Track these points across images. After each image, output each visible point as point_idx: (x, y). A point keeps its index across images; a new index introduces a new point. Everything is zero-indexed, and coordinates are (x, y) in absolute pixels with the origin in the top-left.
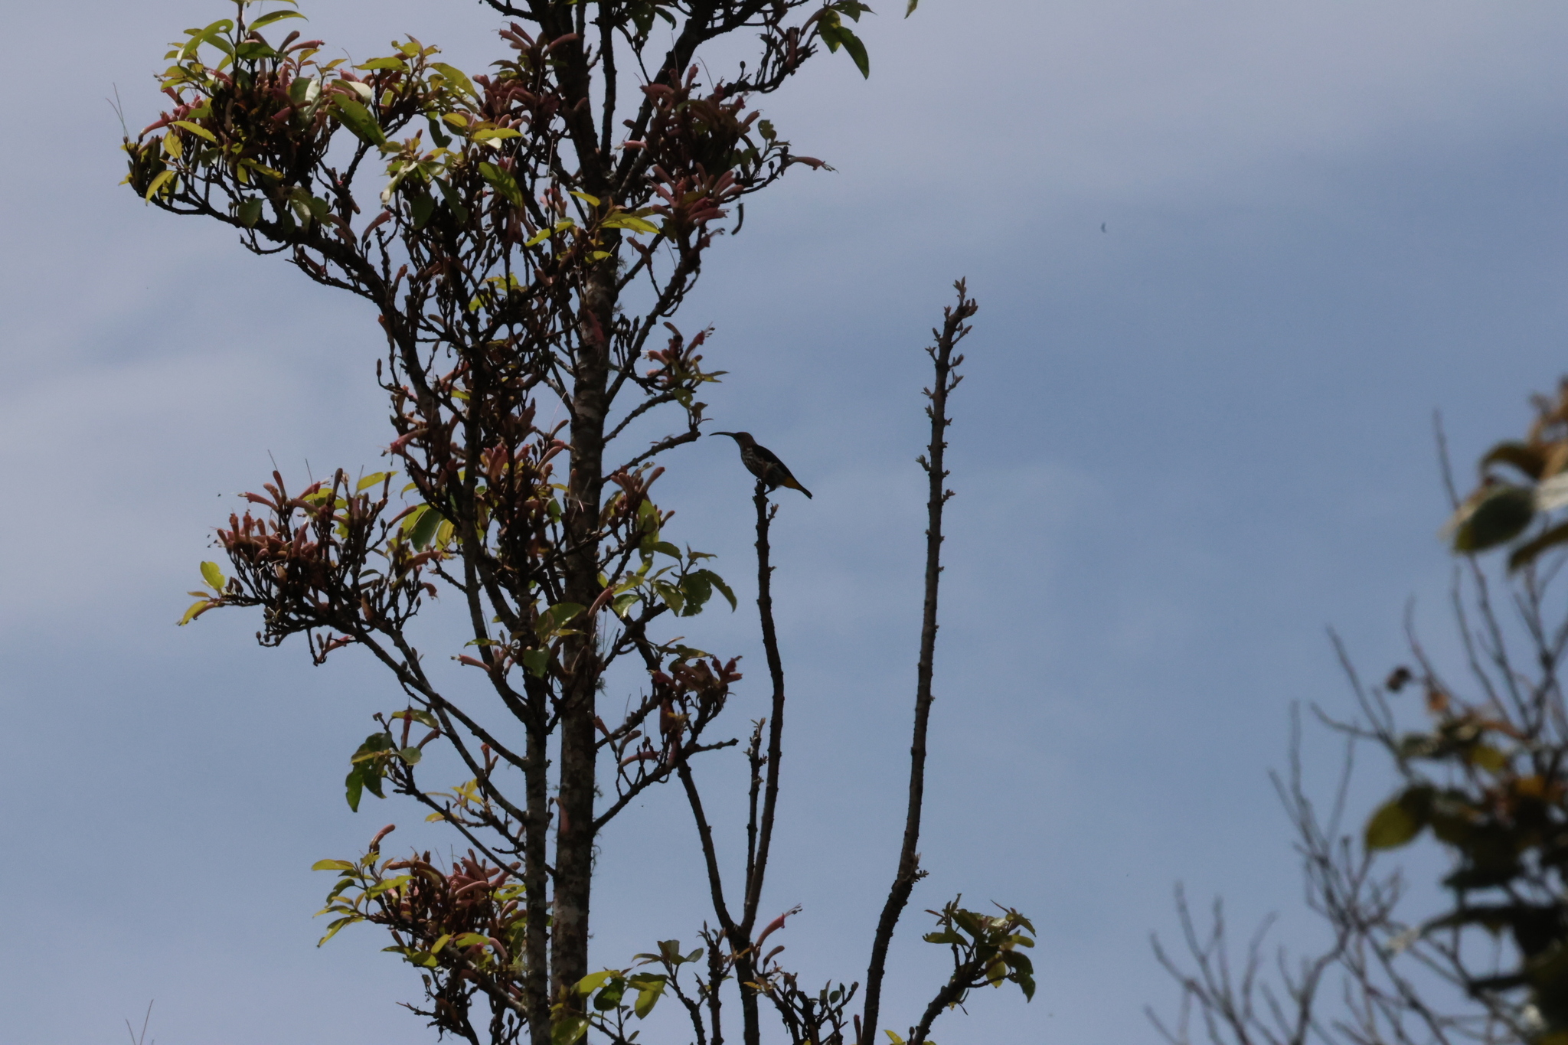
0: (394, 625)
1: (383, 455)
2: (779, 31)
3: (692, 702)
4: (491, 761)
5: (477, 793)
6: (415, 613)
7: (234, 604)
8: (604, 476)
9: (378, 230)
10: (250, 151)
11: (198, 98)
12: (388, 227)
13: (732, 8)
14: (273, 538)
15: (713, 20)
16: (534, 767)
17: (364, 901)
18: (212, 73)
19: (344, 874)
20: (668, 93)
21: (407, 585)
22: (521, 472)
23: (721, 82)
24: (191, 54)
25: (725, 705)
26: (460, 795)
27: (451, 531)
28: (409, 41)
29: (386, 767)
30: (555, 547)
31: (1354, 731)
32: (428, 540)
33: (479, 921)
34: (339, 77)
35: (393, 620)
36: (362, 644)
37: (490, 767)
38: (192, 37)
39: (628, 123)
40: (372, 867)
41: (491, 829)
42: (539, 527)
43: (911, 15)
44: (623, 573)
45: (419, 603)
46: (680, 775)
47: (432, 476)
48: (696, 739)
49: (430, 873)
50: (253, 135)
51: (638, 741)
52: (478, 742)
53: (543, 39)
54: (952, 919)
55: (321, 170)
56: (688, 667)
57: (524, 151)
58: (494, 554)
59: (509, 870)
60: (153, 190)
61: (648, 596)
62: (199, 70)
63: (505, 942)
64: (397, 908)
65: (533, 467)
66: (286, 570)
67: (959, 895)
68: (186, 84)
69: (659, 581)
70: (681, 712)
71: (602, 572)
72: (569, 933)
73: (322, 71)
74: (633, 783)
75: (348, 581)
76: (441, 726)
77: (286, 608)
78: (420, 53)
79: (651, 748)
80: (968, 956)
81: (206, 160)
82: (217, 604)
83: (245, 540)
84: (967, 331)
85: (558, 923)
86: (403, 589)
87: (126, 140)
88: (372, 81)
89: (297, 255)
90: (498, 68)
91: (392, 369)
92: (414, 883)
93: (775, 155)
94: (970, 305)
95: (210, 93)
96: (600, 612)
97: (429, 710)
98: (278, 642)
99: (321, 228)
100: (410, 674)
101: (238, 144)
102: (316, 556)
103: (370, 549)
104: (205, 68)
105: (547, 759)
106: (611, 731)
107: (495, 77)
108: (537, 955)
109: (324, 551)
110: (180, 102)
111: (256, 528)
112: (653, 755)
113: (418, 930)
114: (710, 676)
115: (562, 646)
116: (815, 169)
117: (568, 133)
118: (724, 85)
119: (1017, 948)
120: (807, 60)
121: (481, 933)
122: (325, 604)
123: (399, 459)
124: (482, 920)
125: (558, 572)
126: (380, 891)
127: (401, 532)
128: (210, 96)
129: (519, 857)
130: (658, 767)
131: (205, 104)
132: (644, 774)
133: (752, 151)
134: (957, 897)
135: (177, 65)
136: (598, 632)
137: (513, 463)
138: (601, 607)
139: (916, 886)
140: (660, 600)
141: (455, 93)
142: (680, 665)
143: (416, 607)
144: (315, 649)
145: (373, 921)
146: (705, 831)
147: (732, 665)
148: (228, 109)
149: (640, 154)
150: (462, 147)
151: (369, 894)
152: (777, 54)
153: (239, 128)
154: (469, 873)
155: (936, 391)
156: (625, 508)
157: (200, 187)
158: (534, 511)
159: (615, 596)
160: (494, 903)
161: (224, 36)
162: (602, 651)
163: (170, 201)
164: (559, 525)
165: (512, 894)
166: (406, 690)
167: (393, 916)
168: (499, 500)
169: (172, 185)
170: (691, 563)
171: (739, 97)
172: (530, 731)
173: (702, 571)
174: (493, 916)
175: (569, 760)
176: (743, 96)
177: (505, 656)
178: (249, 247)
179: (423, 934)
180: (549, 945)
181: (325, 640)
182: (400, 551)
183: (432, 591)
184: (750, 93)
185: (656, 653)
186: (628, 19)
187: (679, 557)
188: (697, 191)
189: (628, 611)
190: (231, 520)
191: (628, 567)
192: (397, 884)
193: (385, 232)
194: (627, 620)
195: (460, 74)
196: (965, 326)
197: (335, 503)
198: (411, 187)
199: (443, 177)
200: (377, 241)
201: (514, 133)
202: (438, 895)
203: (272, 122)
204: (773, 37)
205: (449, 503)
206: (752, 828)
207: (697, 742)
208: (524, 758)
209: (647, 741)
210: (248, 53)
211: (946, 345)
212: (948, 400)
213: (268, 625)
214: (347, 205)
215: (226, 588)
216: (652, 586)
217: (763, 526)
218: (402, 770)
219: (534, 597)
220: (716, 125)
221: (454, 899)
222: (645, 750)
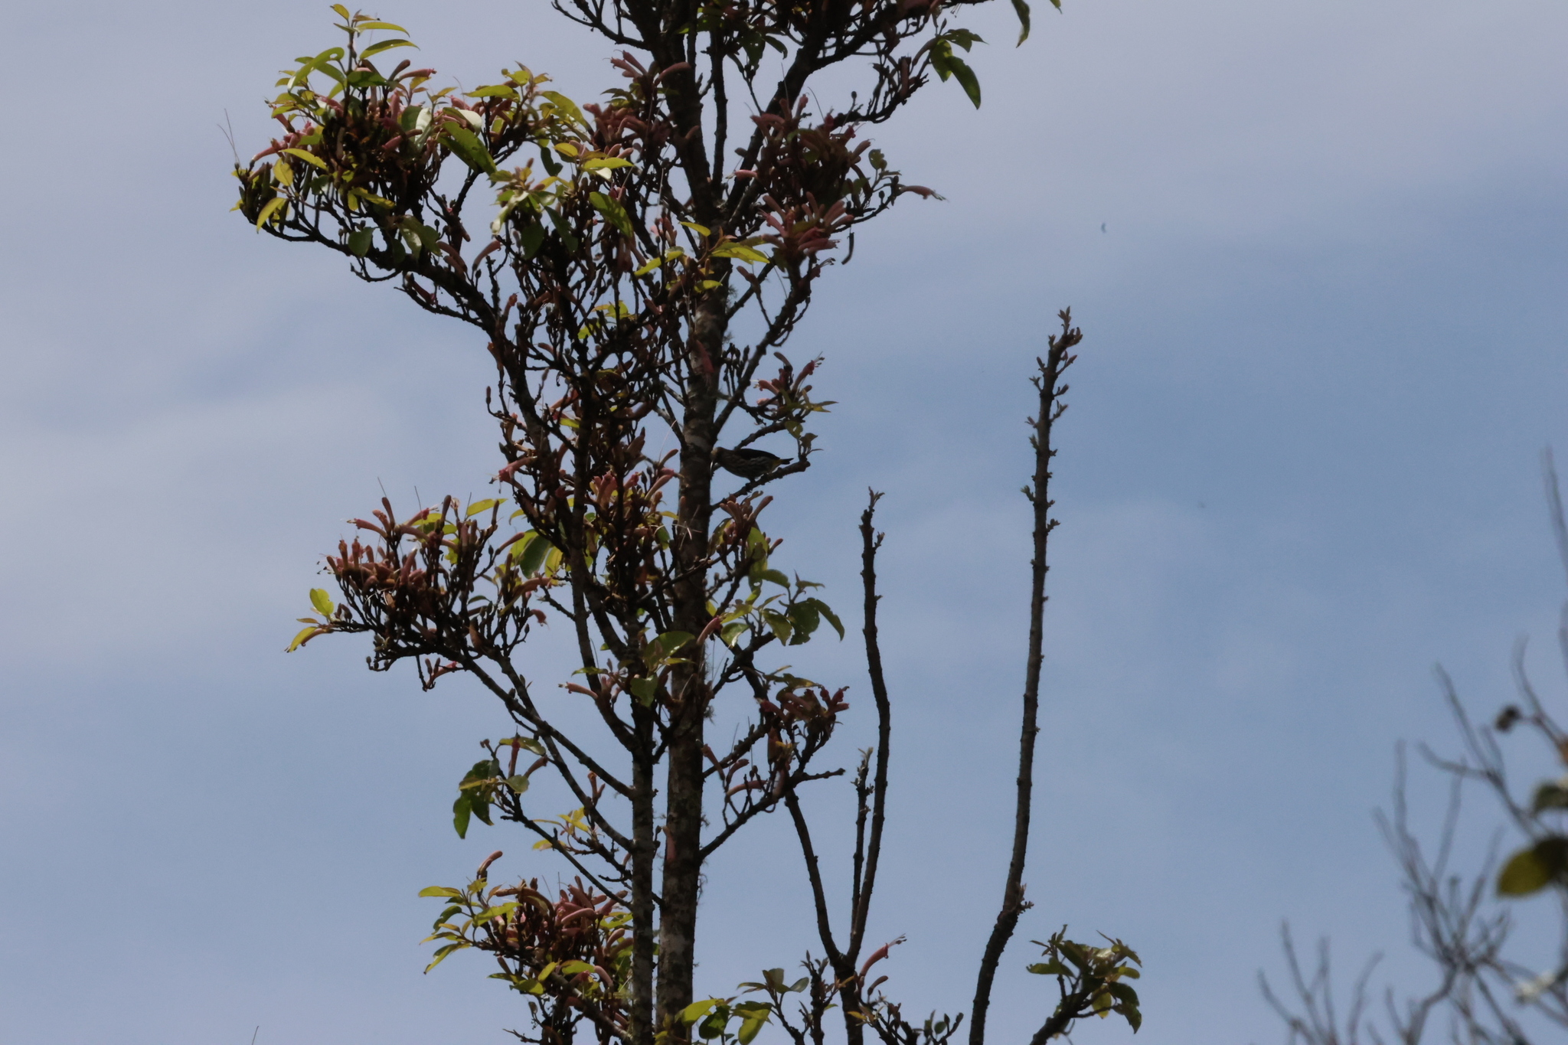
0: (502, 652)
1: (491, 482)
2: (892, 60)
3: (800, 731)
4: (598, 789)
5: (584, 822)
6: (523, 640)
7: (342, 630)
8: (712, 503)
9: (488, 258)
10: (361, 180)
11: (309, 124)
12: (498, 255)
13: (844, 37)
14: (381, 565)
15: (825, 49)
16: (641, 796)
17: (471, 928)
18: (323, 101)
19: (451, 901)
20: (778, 122)
21: (515, 612)
22: (630, 500)
23: (832, 110)
24: (301, 81)
25: (832, 734)
26: (567, 823)
27: (560, 558)
28: (519, 69)
29: (493, 794)
30: (664, 575)
31: (1460, 770)
32: (537, 567)
33: (585, 949)
34: (449, 105)
35: (501, 647)
36: (469, 672)
37: (597, 796)
38: (302, 65)
39: (740, 152)
40: (479, 895)
41: (598, 857)
42: (648, 554)
43: (1023, 44)
44: (733, 602)
45: (527, 630)
46: (787, 804)
47: (540, 503)
48: (804, 768)
49: (537, 899)
50: (365, 163)
51: (747, 769)
52: (586, 770)
53: (655, 68)
54: (1058, 950)
55: (431, 197)
56: (795, 696)
57: (635, 179)
58: (602, 581)
59: (616, 899)
60: (264, 217)
61: (756, 624)
62: (310, 97)
63: (611, 971)
64: (503, 934)
65: (643, 495)
66: (394, 598)
67: (1065, 926)
68: (296, 112)
69: (768, 610)
70: (789, 741)
71: (710, 601)
72: (674, 962)
73: (434, 99)
74: (740, 812)
75: (457, 608)
76: (548, 753)
77: (395, 635)
78: (530, 81)
79: (758, 777)
80: (1074, 987)
82: (325, 630)
83: (353, 566)
84: (1071, 360)
85: (664, 951)
86: (511, 615)
87: (237, 167)
88: (481, 108)
89: (406, 282)
90: (610, 96)
91: (501, 396)
92: (521, 909)
93: (885, 185)
94: (1075, 333)
95: (321, 121)
96: (708, 641)
97: (536, 738)
98: (387, 666)
99: (430, 254)
100: (518, 701)
101: (348, 171)
102: (425, 584)
103: (479, 576)
104: (316, 95)
105: (653, 789)
106: (719, 759)
107: (607, 105)
108: (643, 983)
109: (433, 578)
110: (291, 129)
111: (365, 555)
112: (759, 784)
113: (525, 957)
114: (818, 706)
115: (670, 674)
116: (925, 198)
117: (679, 161)
118: (834, 115)
119: (1123, 980)
120: (919, 89)
121: (587, 961)
122: (433, 630)
123: (507, 487)
124: (588, 949)
125: (667, 600)
126: (487, 918)
127: (510, 559)
128: (322, 125)
129: (626, 885)
130: (765, 796)
131: (316, 131)
132: (751, 803)
133: (863, 181)
134: (1062, 928)
135: (287, 92)
136: (706, 661)
137: (622, 491)
138: (709, 636)
139: (1022, 918)
140: (768, 629)
141: (566, 121)
142: (787, 694)
143: (524, 634)
144: (423, 674)
145: (479, 947)
146: (812, 861)
147: (839, 695)
149: (751, 182)
150: (573, 176)
151: (476, 922)
152: (889, 83)
153: (350, 155)
154: (576, 900)
155: (1040, 421)
156: (734, 535)
157: (310, 214)
158: (643, 538)
159: (724, 624)
160: (600, 930)
161: (335, 64)
162: (711, 679)
163: (281, 228)
164: (668, 552)
165: (618, 923)
166: (514, 717)
167: (498, 943)
168: (607, 527)
169: (283, 212)
170: (799, 592)
171: (849, 126)
172: (636, 760)
173: (811, 600)
174: (599, 944)
175: (676, 790)
176: (853, 126)
177: (613, 684)
178: (359, 274)
179: (530, 960)
180: (655, 973)
181: (433, 666)
182: (509, 578)
183: (541, 617)
184: (861, 123)
185: (763, 682)
186: (739, 47)
187: (787, 586)
188: (807, 220)
189: (737, 640)
190: (340, 547)
191: (737, 596)
192: (503, 912)
193: (495, 260)
194: (736, 650)
195: (571, 102)
196: (1070, 356)
197: (444, 529)
198: (522, 217)
199: (554, 206)
200: (487, 269)
201: (624, 162)
202: (545, 922)
203: (383, 151)
204: (885, 66)
205: (558, 531)
206: (858, 858)
207: (805, 771)
208: (631, 786)
209: (754, 771)
210: (360, 81)
211: (1051, 375)
212: (1052, 428)
213: (377, 652)
214: (457, 233)
215: (335, 614)
216: (760, 614)
217: (869, 555)
218: (509, 797)
219: (643, 625)
220: (826, 156)
221: (561, 926)
222: (752, 779)
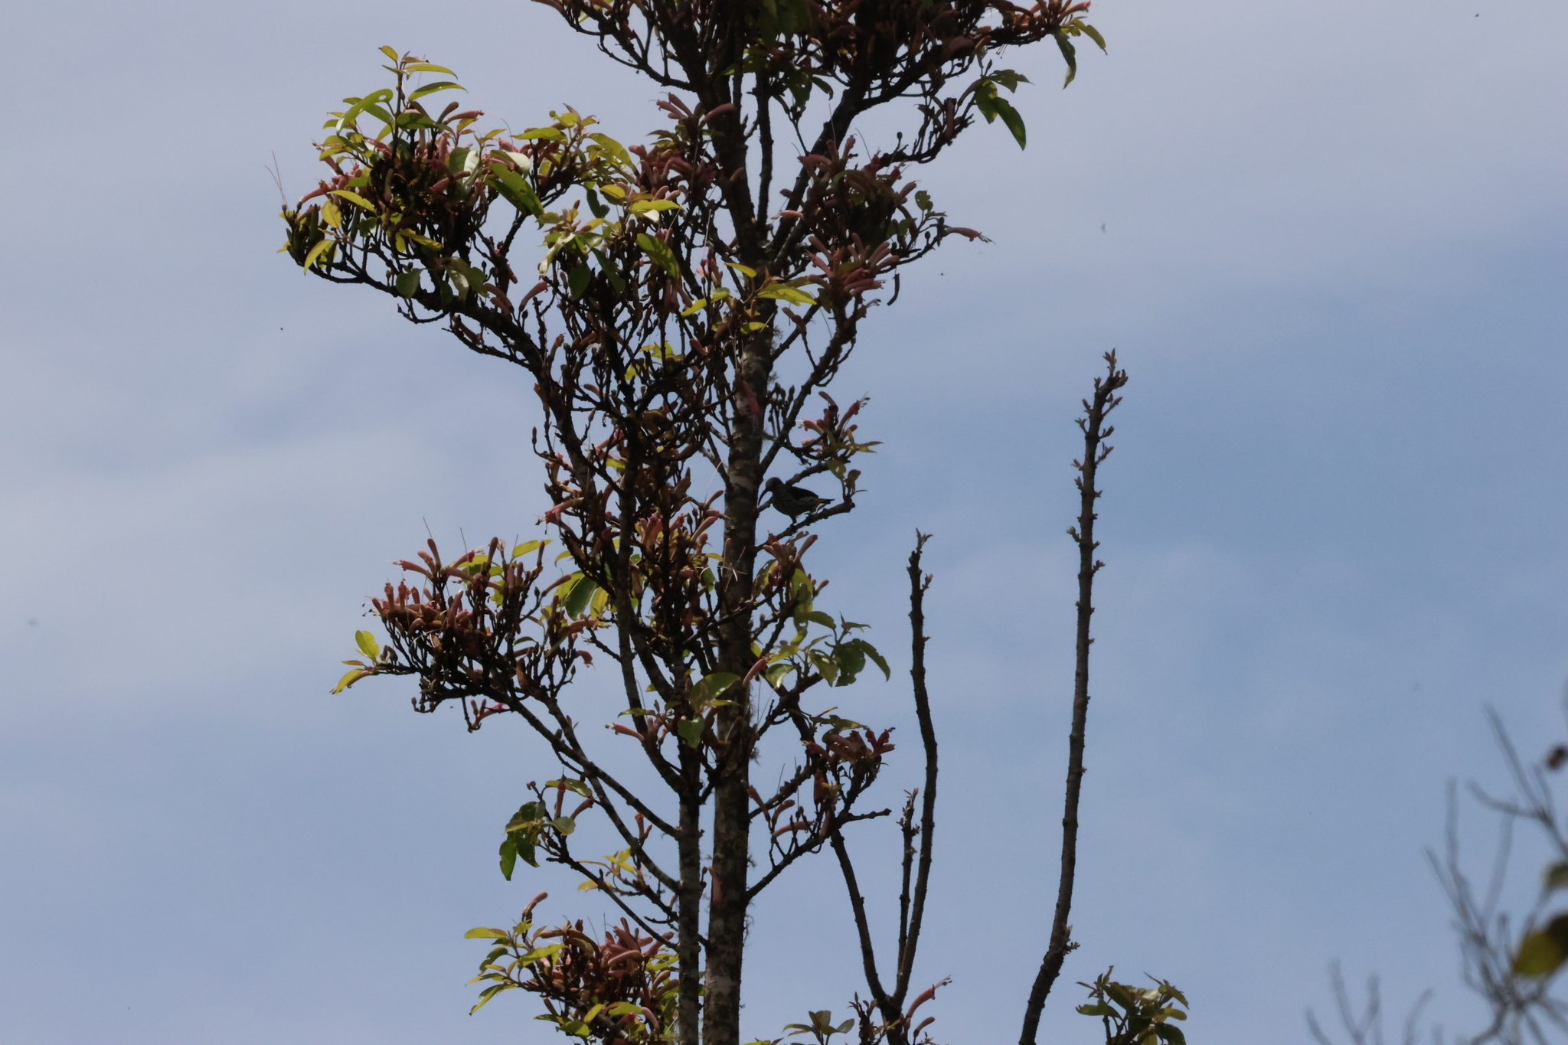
0: (549, 693)
1: (538, 523)
2: (937, 101)
3: (845, 773)
4: (645, 830)
5: (630, 862)
6: (570, 681)
7: (388, 673)
8: (757, 545)
9: (535, 299)
10: (408, 222)
11: (357, 166)
12: (545, 297)
13: (889, 79)
14: (427, 607)
15: (871, 90)
16: (687, 837)
17: (516, 969)
18: (371, 143)
19: (498, 942)
20: (824, 162)
21: (562, 653)
22: (675, 541)
23: (878, 153)
24: (350, 124)
25: (878, 775)
26: (613, 864)
27: (606, 600)
28: (567, 111)
29: (540, 837)
30: (709, 615)
31: (1511, 810)
32: (582, 608)
33: (632, 991)
34: (497, 148)
35: (548, 687)
36: (516, 713)
37: (644, 836)
38: (350, 106)
39: (785, 193)
40: (524, 936)
41: (644, 898)
42: (693, 595)
43: (1069, 85)
44: (777, 643)
45: (573, 671)
46: (832, 845)
47: (587, 544)
48: (849, 808)
49: (583, 941)
50: (412, 205)
51: (792, 811)
52: (634, 812)
53: (700, 109)
54: (1104, 992)
55: (478, 239)
56: (841, 737)
57: (681, 221)
58: (647, 622)
59: (662, 940)
60: (311, 259)
61: (802, 665)
62: (359, 140)
63: (657, 1011)
64: (549, 976)
65: (688, 537)
66: (441, 640)
67: (1111, 967)
68: (345, 154)
69: (813, 651)
70: (835, 783)
71: (755, 642)
72: (721, 1003)
73: (481, 141)
74: (786, 853)
75: (503, 649)
76: (595, 795)
77: (440, 677)
78: (578, 123)
79: (805, 818)
80: (1120, 1028)
81: (365, 229)
82: (371, 673)
83: (400, 609)
84: (1117, 402)
85: (710, 992)
86: (557, 657)
87: (285, 208)
88: (530, 151)
89: (453, 323)
90: (655, 138)
91: (547, 437)
92: (566, 952)
93: (931, 226)
94: (1120, 376)
95: (369, 163)
97: (583, 779)
98: (432, 709)
99: (477, 296)
100: (565, 743)
101: (397, 213)
102: (471, 626)
103: (525, 617)
104: (364, 138)
105: (700, 829)
106: (765, 800)
107: (653, 147)
108: (689, 1025)
109: (479, 620)
110: (339, 171)
111: (411, 596)
112: (806, 825)
113: (571, 999)
114: (864, 747)
115: (716, 716)
116: (971, 240)
117: (724, 203)
118: (880, 156)
119: (1169, 1021)
120: (964, 130)
121: (633, 1002)
122: (479, 671)
123: (554, 528)
124: (634, 990)
125: (713, 641)
126: (532, 959)
127: (556, 600)
128: (370, 167)
129: (672, 927)
130: (811, 837)
131: (364, 173)
132: (797, 844)
133: (909, 221)
134: (1109, 969)
135: (336, 134)
136: (752, 703)
137: (667, 532)
138: (754, 677)
139: (1068, 958)
140: (814, 670)
141: (613, 163)
142: (834, 736)
143: (571, 675)
144: (469, 716)
145: (525, 988)
146: (857, 902)
147: (885, 736)
148: (388, 179)
149: (797, 223)
150: (620, 218)
151: (521, 963)
152: (934, 124)
153: (398, 197)
154: (622, 942)
155: (1085, 463)
156: (779, 577)
157: (358, 256)
158: (688, 580)
159: (769, 665)
160: (647, 973)
161: (384, 106)
162: (756, 722)
163: (329, 270)
164: (713, 593)
165: (665, 965)
166: (560, 758)
167: (544, 984)
168: (653, 568)
169: (330, 254)
170: (845, 633)
171: (895, 167)
172: (683, 801)
173: (856, 641)
174: (645, 986)
175: (723, 830)
176: (899, 166)
177: (660, 725)
178: (406, 316)
179: (576, 1002)
180: (701, 1015)
181: (479, 707)
182: (555, 619)
183: (587, 658)
184: (907, 163)
185: (810, 724)
186: (785, 89)
187: (833, 627)
188: (853, 261)
189: (782, 681)
190: (386, 590)
191: (781, 637)
192: (548, 954)
193: (542, 301)
194: (781, 691)
195: (617, 145)
196: (1115, 398)
197: (491, 571)
198: (568, 258)
199: (599, 248)
200: (534, 310)
201: (671, 204)
202: (591, 964)
203: (431, 192)
204: (931, 107)
205: (604, 573)
206: (905, 899)
207: (850, 811)
208: (678, 827)
209: (800, 812)
210: (408, 123)
211: (1097, 417)
212: (1097, 471)
213: (423, 694)
214: (504, 275)
216: (806, 655)
217: (917, 597)
218: (555, 839)
219: (688, 666)
220: (873, 197)
221: (607, 969)
222: (798, 820)
